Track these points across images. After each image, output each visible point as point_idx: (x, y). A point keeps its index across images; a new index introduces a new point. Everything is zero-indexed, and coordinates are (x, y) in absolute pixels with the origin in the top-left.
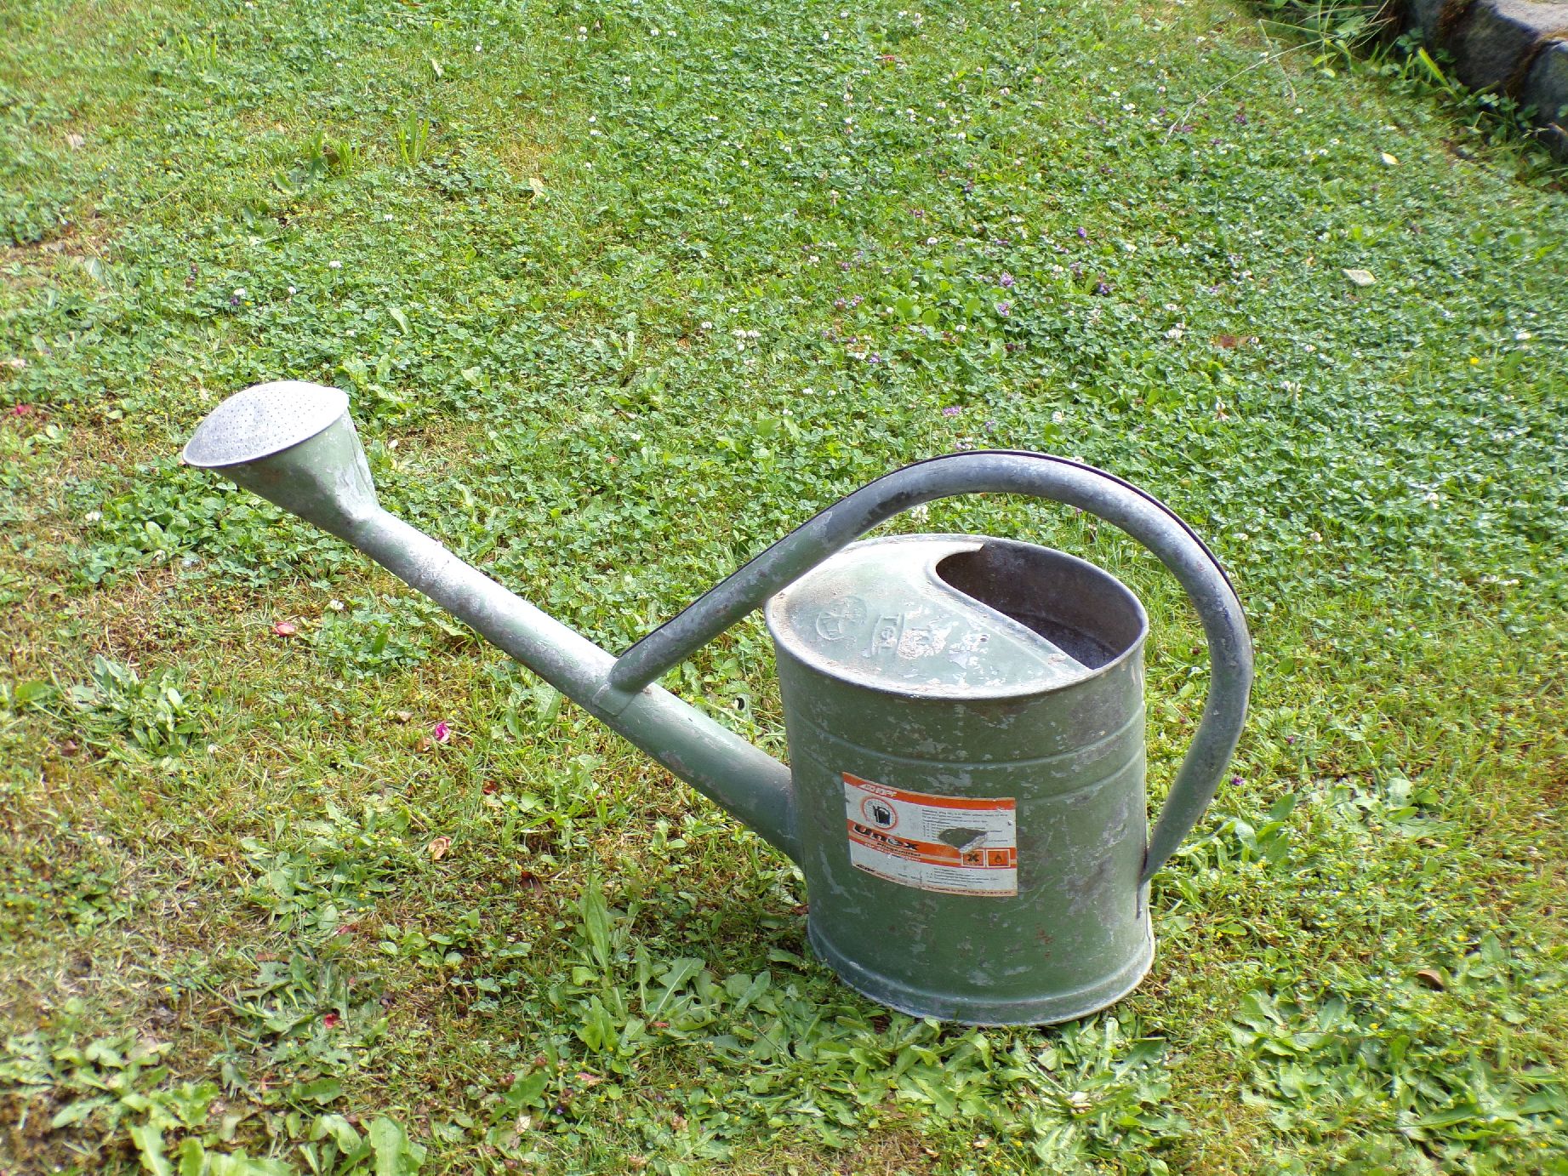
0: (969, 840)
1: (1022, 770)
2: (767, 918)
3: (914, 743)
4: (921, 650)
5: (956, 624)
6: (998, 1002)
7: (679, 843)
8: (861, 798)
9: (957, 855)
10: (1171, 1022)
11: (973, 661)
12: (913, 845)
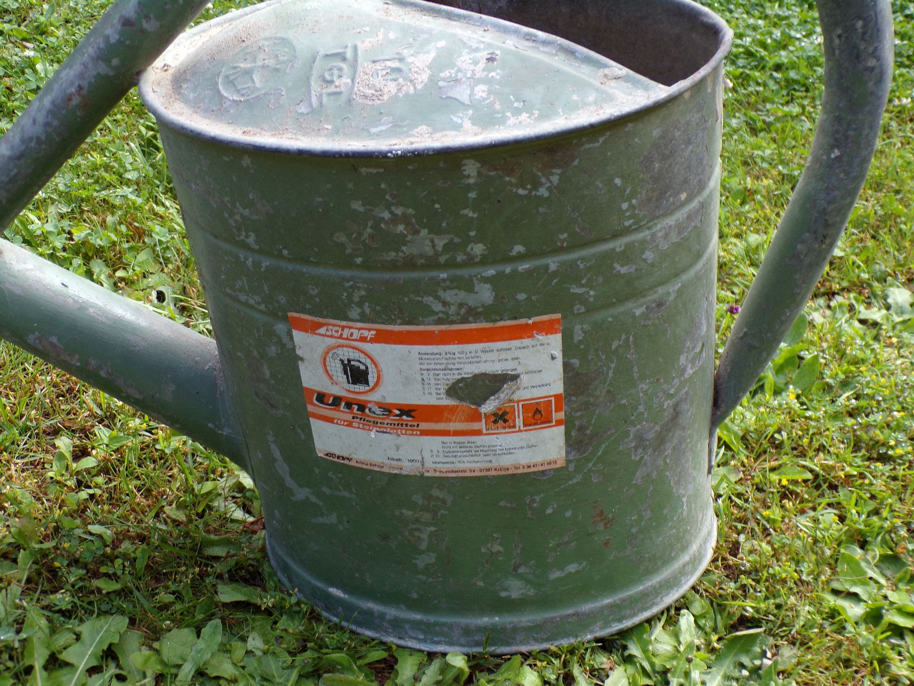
0: (494, 391)
1: (572, 264)
2: (212, 544)
3: (401, 240)
4: (392, 87)
5: (442, 44)
6: (539, 617)
7: (88, 462)
8: (320, 351)
9: (476, 417)
10: (763, 606)
11: (481, 91)
12: (408, 411)
